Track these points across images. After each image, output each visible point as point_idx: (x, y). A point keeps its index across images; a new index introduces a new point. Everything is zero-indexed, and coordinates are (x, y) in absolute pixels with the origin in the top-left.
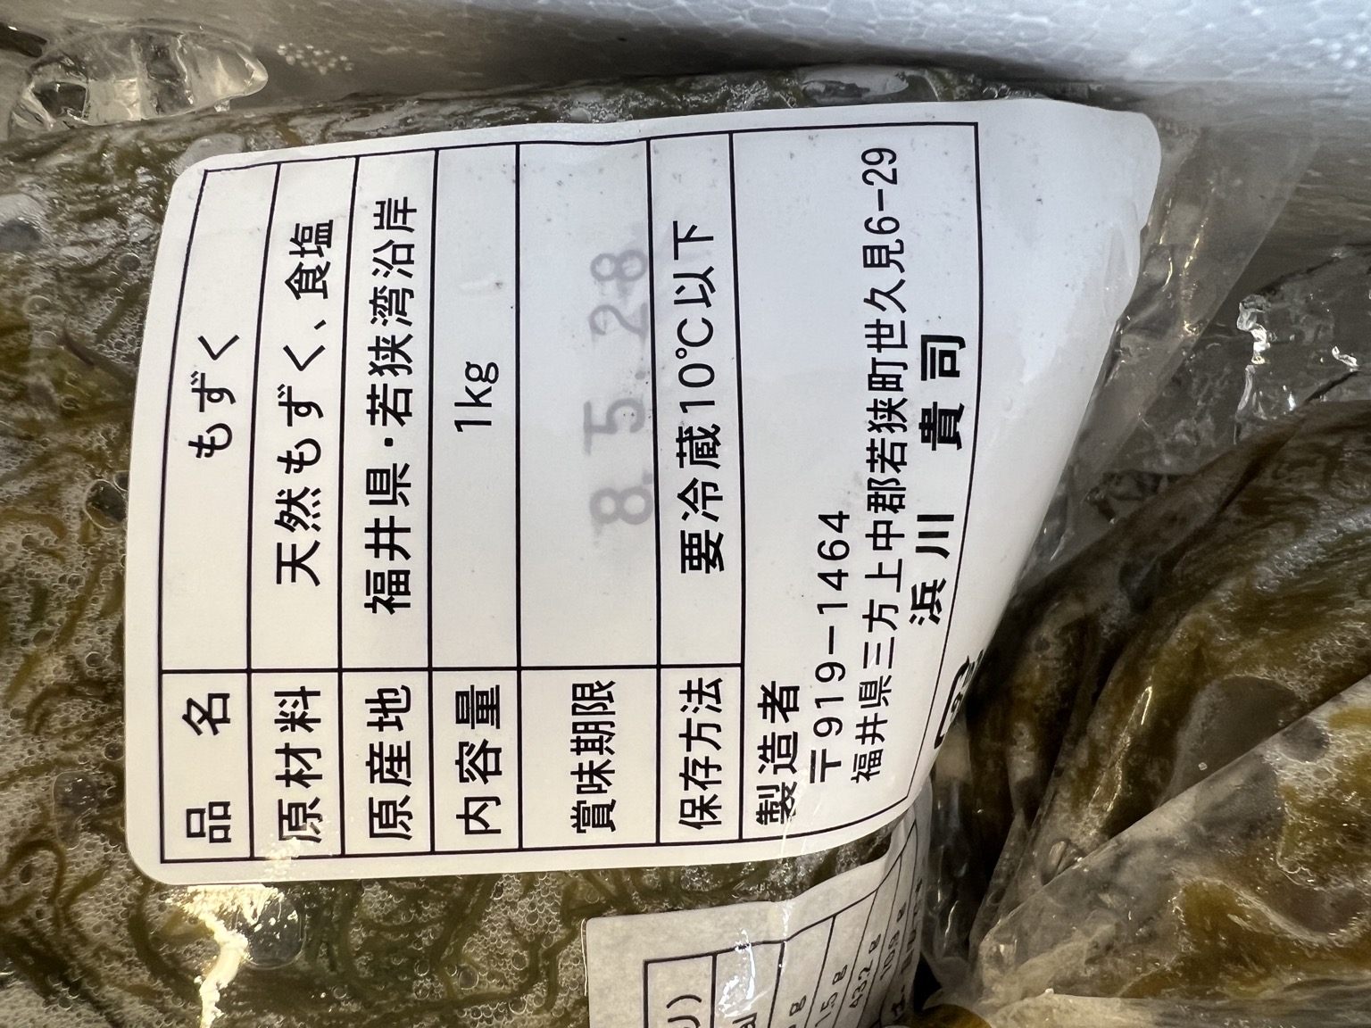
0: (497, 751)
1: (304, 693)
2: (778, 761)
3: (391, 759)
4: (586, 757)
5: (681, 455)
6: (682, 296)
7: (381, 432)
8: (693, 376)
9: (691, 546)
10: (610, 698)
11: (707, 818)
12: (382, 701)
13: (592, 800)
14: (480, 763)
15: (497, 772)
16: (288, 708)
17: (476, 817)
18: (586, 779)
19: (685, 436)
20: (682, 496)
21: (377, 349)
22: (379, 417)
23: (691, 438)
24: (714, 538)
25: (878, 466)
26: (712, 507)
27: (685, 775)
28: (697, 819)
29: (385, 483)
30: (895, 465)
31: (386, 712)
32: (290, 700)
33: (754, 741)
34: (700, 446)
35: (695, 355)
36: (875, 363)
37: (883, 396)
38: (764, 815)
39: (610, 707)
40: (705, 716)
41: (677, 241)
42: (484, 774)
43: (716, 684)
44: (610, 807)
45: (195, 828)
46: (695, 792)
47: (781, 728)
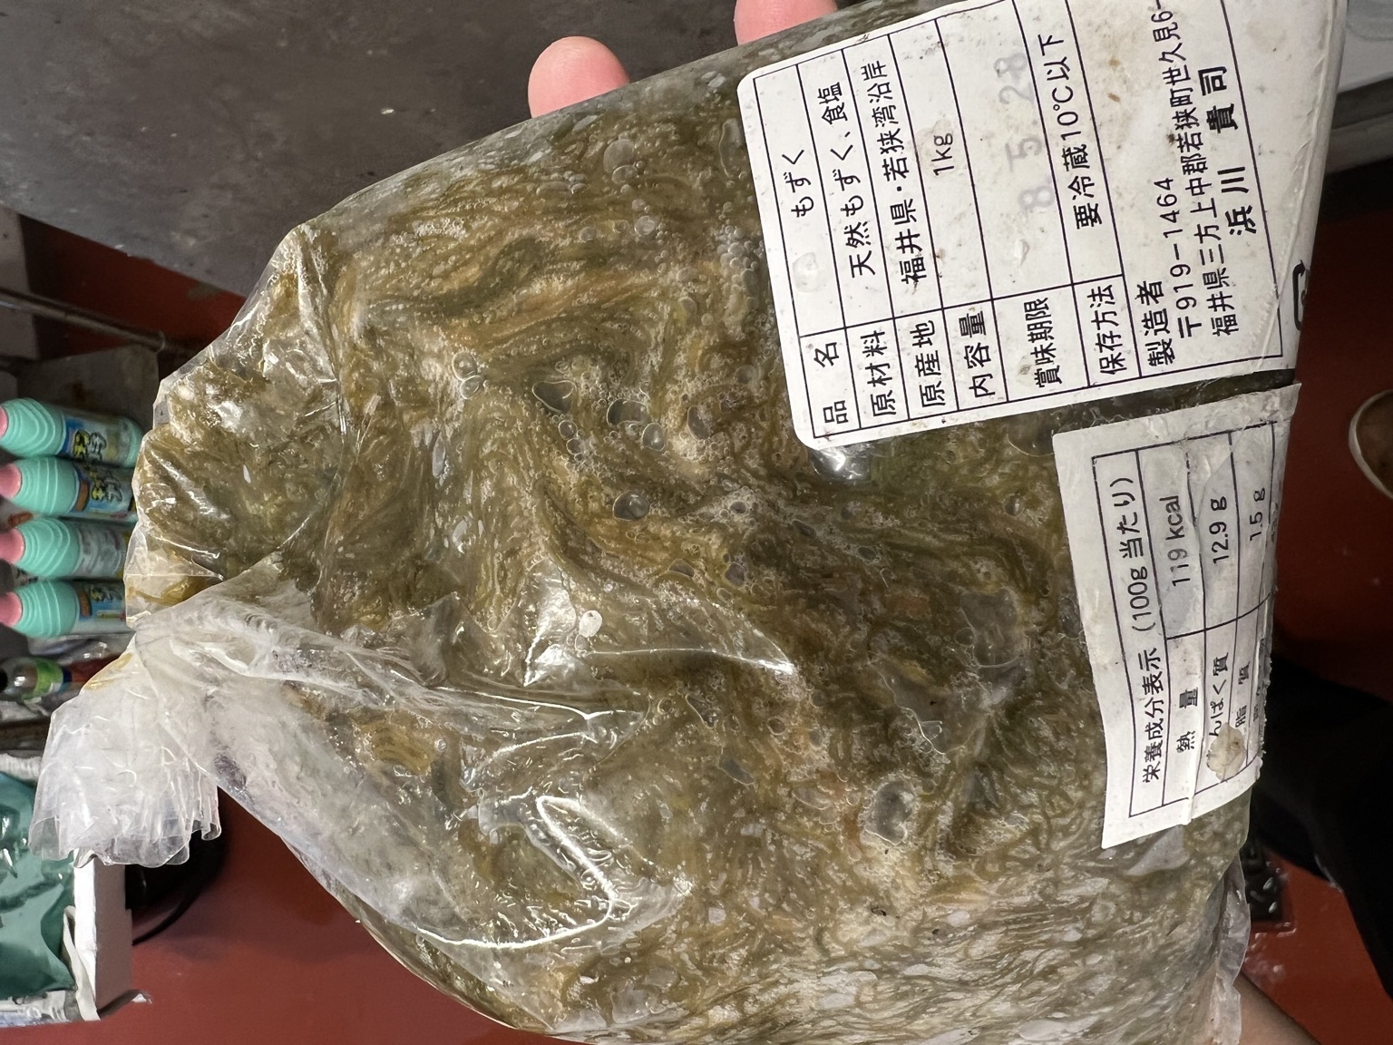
0: (986, 348)
1: (876, 334)
2: (1156, 327)
3: (928, 362)
4: (1038, 344)
5: (1066, 164)
6: (1051, 75)
7: (893, 184)
8: (1065, 119)
9: (1081, 213)
10: (1046, 307)
11: (1117, 367)
12: (919, 331)
13: (1045, 368)
14: (978, 356)
15: (988, 360)
16: (869, 344)
17: (980, 387)
18: (1040, 356)
19: (1067, 153)
20: (1071, 187)
21: (882, 140)
22: (891, 176)
23: (1071, 154)
24: (1093, 207)
25: (1185, 148)
26: (1088, 190)
27: (1099, 344)
28: (1111, 368)
29: (902, 212)
30: (1196, 146)
31: (922, 336)
32: (869, 339)
33: (1138, 318)
34: (1077, 158)
35: (1064, 108)
36: (1173, 92)
37: (1181, 109)
38: (1153, 360)
39: (1047, 312)
40: (1105, 308)
41: (1042, 46)
42: (981, 362)
43: (1109, 288)
44: (1057, 370)
45: (829, 418)
46: (1107, 353)
47: (1154, 307)
